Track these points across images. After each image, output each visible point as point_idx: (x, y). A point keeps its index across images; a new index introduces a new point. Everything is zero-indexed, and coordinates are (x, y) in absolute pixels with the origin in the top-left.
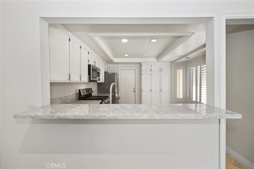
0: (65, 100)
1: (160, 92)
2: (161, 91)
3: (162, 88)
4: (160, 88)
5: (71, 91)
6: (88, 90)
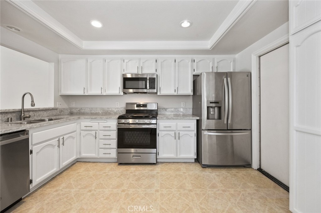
5: (117, 104)
6: (141, 105)
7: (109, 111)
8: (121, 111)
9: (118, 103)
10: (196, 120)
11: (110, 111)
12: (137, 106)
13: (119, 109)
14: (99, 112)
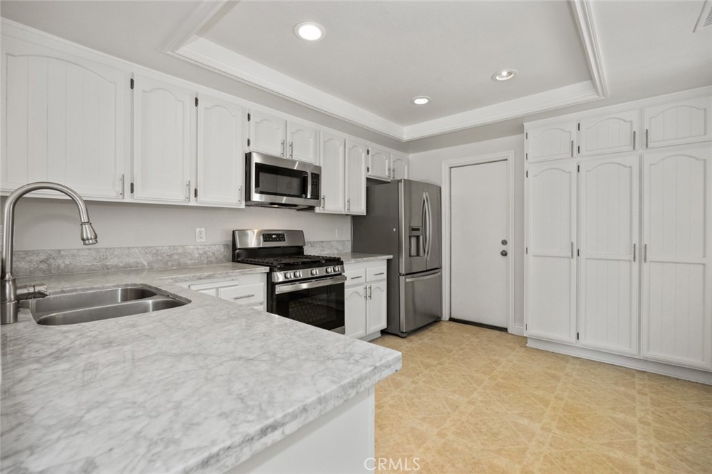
0: (170, 256)
1: (635, 265)
2: (640, 254)
3: (645, 241)
4: (636, 240)
5: (201, 233)
6: (274, 236)
7: (176, 257)
8: (213, 253)
9: (203, 229)
10: (386, 261)
11: (179, 254)
12: (264, 238)
13: (207, 249)
14: (138, 263)
